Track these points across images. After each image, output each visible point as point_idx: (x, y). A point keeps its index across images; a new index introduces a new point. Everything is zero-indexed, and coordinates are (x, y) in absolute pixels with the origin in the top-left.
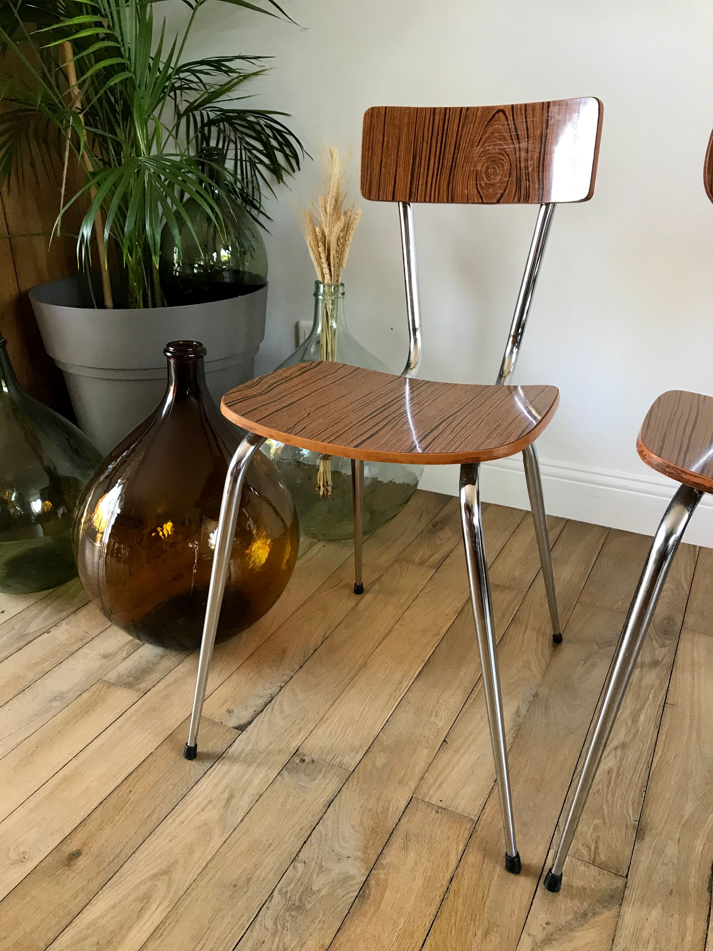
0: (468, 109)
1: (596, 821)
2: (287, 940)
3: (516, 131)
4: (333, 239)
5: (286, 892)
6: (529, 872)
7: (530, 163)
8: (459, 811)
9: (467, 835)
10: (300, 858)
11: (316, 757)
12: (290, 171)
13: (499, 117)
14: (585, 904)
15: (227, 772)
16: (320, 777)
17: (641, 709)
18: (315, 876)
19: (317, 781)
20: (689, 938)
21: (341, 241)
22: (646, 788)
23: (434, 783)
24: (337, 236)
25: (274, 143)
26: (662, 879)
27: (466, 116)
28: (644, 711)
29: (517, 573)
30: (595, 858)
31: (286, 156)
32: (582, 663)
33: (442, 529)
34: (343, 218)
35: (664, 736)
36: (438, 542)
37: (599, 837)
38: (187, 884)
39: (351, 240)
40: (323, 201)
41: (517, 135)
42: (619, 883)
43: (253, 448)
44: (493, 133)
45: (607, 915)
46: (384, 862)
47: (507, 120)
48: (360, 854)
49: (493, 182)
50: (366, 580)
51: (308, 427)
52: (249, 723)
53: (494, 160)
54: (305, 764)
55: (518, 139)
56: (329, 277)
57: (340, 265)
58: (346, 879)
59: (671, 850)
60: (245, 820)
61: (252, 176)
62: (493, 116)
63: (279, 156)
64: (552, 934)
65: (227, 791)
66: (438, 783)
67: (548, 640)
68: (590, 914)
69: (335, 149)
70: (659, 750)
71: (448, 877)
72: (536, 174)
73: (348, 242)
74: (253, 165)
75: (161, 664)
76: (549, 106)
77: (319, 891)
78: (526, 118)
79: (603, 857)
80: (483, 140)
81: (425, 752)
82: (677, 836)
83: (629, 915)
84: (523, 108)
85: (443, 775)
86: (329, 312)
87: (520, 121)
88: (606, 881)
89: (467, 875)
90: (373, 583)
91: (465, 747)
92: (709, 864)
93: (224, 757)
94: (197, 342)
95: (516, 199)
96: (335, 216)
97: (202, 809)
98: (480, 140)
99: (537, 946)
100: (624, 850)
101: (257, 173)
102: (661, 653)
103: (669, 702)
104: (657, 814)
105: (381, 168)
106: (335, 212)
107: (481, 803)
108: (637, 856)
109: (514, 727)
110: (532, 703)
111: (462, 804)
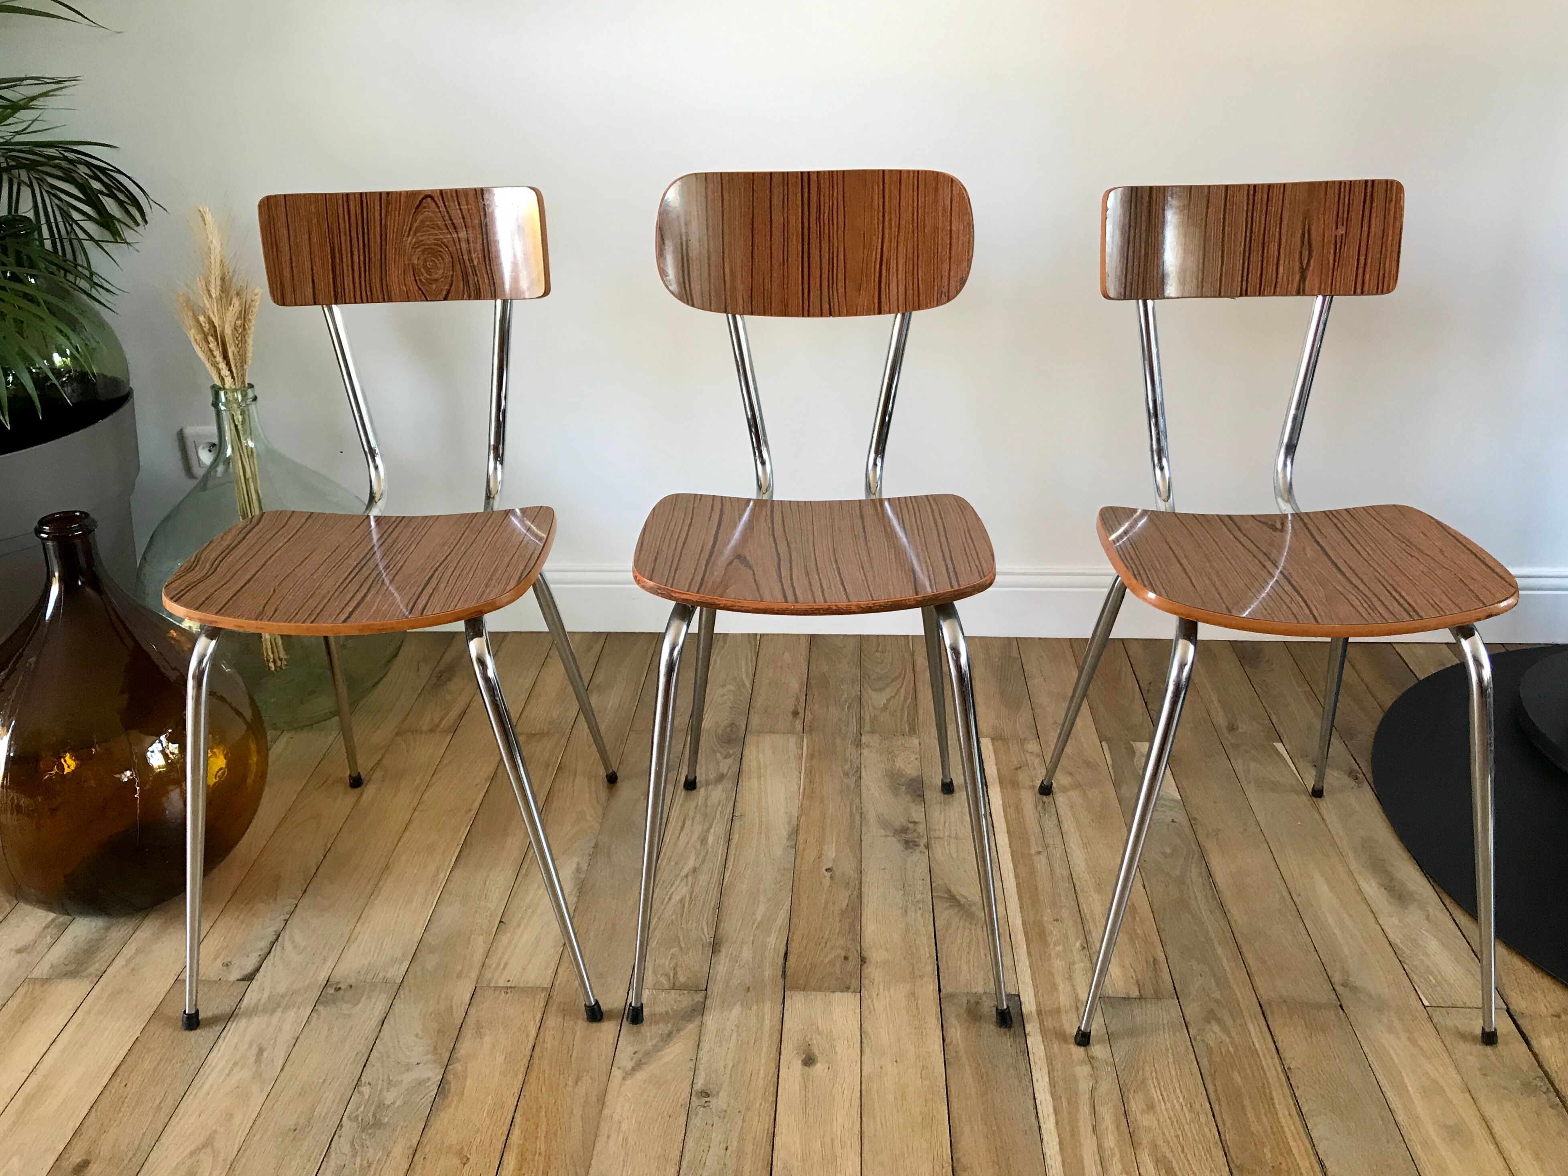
0: (388, 193)
1: (672, 951)
2: (369, 1155)
3: (451, 220)
4: (228, 331)
5: (357, 1117)
6: (611, 1015)
7: (473, 255)
8: (531, 984)
9: (542, 1004)
10: (363, 1082)
11: (352, 981)
12: (131, 223)
13: (428, 203)
14: (670, 1025)
15: (246, 1029)
16: (363, 999)
17: (708, 830)
18: (385, 1093)
19: (360, 1005)
20: (767, 1022)
21: (240, 331)
22: (719, 906)
23: (498, 966)
24: (233, 324)
25: (96, 185)
26: (739, 981)
27: (388, 204)
28: (712, 831)
29: (555, 714)
30: (674, 984)
31: (121, 203)
33: (449, 680)
34: (236, 302)
35: (734, 851)
36: (448, 697)
37: (676, 965)
38: (237, 1146)
39: (253, 329)
40: (204, 283)
41: (453, 224)
42: (699, 997)
43: (214, 642)
44: (422, 222)
45: (691, 1027)
46: (458, 1056)
47: (438, 208)
48: (430, 1056)
49: (436, 276)
50: (363, 767)
52: (257, 970)
53: (432, 252)
54: (341, 992)
55: (455, 228)
56: (231, 381)
57: (243, 361)
58: (421, 1083)
59: (747, 954)
60: (286, 1069)
61: (68, 233)
62: (421, 202)
63: (110, 205)
64: (640, 1060)
65: (254, 1047)
66: (502, 964)
67: (602, 783)
68: (675, 1032)
69: (205, 209)
70: (730, 865)
71: (529, 1046)
72: (484, 268)
73: (249, 332)
74: (66, 216)
75: (108, 938)
76: (482, 194)
77: (393, 1103)
78: (459, 204)
79: (682, 979)
80: (413, 229)
81: (481, 939)
82: (751, 938)
83: (711, 1021)
84: (454, 194)
85: (506, 956)
86: (240, 427)
87: (453, 207)
88: (686, 1000)
89: (549, 1039)
90: (373, 769)
91: (525, 921)
92: (782, 954)
93: (237, 1015)
94: (81, 512)
95: (465, 296)
96: (224, 300)
97: (228, 1075)
98: (410, 230)
99: (628, 1074)
100: (702, 967)
101: (74, 226)
102: (726, 765)
103: (736, 814)
104: (731, 926)
105: (292, 267)
106: (223, 295)
107: (552, 970)
108: (715, 969)
109: (576, 886)
110: (593, 856)
111: (533, 977)
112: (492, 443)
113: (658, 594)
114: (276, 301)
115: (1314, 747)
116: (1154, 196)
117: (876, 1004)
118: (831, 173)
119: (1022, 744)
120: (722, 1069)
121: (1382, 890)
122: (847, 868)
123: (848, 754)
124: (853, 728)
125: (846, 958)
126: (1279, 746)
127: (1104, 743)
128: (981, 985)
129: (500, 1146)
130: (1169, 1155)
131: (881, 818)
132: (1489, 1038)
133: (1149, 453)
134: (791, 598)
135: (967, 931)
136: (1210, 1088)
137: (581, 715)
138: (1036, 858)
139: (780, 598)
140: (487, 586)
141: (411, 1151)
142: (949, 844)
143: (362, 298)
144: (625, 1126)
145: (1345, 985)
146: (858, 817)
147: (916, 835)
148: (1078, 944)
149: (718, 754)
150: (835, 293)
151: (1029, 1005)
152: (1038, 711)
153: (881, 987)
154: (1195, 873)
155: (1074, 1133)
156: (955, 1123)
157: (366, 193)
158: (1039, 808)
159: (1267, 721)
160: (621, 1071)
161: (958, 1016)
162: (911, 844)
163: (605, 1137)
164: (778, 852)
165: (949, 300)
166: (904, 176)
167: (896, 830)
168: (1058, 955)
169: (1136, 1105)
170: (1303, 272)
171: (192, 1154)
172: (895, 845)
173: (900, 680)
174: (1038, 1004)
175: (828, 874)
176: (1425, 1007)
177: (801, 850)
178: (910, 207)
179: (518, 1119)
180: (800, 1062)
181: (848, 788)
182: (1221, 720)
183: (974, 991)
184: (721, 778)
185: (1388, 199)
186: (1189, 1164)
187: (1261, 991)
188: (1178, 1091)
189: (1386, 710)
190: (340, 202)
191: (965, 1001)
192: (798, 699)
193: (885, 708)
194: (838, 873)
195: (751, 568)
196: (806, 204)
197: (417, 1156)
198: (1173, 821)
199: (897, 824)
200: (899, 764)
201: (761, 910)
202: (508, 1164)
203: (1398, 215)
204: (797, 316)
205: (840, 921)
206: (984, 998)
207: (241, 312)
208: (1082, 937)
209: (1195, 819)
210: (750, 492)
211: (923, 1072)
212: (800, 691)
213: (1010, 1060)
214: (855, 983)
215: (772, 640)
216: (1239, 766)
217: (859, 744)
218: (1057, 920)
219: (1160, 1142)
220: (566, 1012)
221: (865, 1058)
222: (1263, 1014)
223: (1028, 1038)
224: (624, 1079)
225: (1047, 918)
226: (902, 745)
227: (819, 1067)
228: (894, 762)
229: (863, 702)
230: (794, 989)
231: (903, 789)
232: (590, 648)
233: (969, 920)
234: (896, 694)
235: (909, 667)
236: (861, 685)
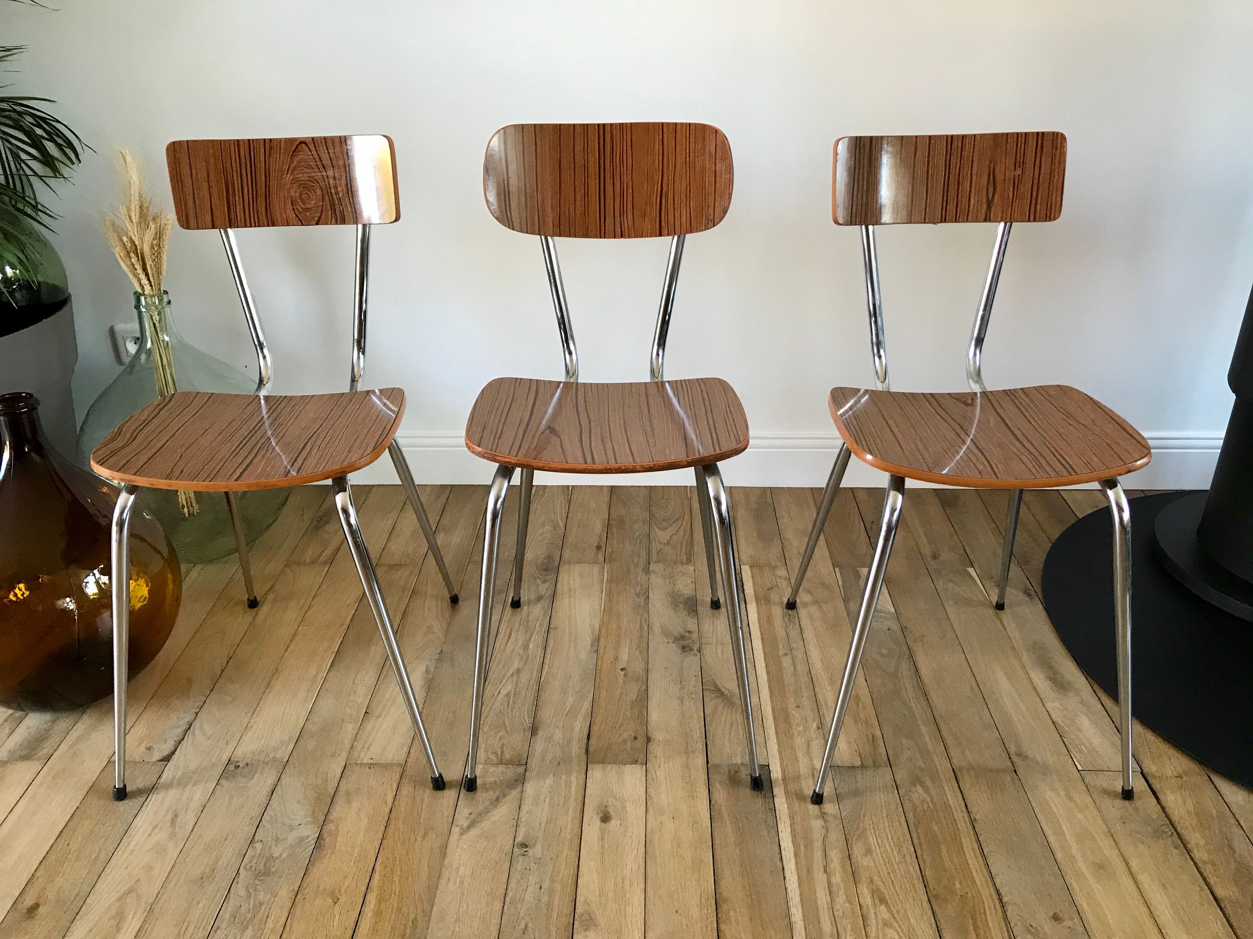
0: (271, 140)
1: (500, 734)
2: (261, 897)
3: (321, 161)
4: (146, 249)
5: (251, 866)
6: (452, 785)
7: (339, 189)
8: (389, 761)
9: (398, 776)
10: (256, 840)
11: (249, 761)
12: (67, 162)
13: (302, 147)
14: (497, 792)
15: (164, 799)
16: (257, 775)
17: (529, 639)
18: (273, 847)
19: (255, 779)
20: (573, 787)
21: (156, 249)
22: (537, 698)
23: (363, 747)
24: (150, 243)
25: (39, 131)
26: (552, 757)
27: (271, 148)
28: (533, 639)
29: (410, 550)
30: (501, 759)
31: (59, 146)
33: (327, 522)
34: (152, 225)
35: (550, 654)
36: (326, 536)
37: (503, 745)
38: (156, 892)
39: (167, 247)
40: (125, 210)
41: (323, 164)
42: (521, 770)
43: (133, 497)
44: (298, 162)
45: (514, 794)
46: (331, 818)
47: (311, 151)
48: (309, 819)
49: (309, 206)
50: (258, 592)
51: (185, 470)
52: (173, 753)
53: (306, 187)
54: (240, 768)
55: (324, 168)
56: (150, 288)
57: (159, 273)
58: (302, 839)
59: (558, 735)
60: (195, 830)
61: (18, 170)
62: (297, 147)
63: (51, 147)
64: (474, 820)
65: (170, 813)
66: (366, 746)
67: (447, 603)
68: (501, 797)
69: (126, 152)
70: (546, 665)
71: (387, 810)
72: (347, 199)
73: (163, 249)
74: (16, 157)
75: (55, 728)
76: (346, 141)
77: (280, 856)
78: (327, 149)
79: (507, 756)
80: (291, 169)
81: (351, 725)
82: (562, 724)
83: (530, 788)
84: (323, 141)
85: (370, 739)
86: (157, 325)
87: (322, 151)
88: (511, 772)
89: (403, 803)
90: (267, 593)
91: (385, 712)
92: (586, 735)
93: (157, 788)
94: (26, 393)
95: (333, 222)
96: (143, 224)
97: (150, 835)
98: (288, 169)
99: (464, 831)
100: (523, 746)
101: (23, 165)
102: (544, 589)
103: (551, 626)
104: (546, 714)
105: (194, 198)
106: (142, 220)
107: (406, 749)
108: (533, 747)
109: (425, 684)
110: (439, 660)
111: (391, 756)
112: (356, 337)
113: (484, 457)
114: (182, 226)
115: (997, 572)
116: (874, 144)
117: (658, 773)
118: (621, 125)
119: (773, 570)
120: (538, 826)
121: (1048, 681)
122: (637, 667)
123: (639, 579)
124: (643, 558)
125: (635, 738)
126: (971, 570)
127: (837, 569)
128: (739, 758)
129: (364, 888)
130: (882, 888)
131: (665, 628)
132: (1128, 795)
133: (870, 346)
134: (589, 459)
135: (729, 716)
136: (914, 835)
137: (430, 552)
138: (783, 659)
139: (581, 460)
140: (349, 452)
141: (294, 893)
142: (716, 649)
143: (251, 223)
144: (462, 871)
145: (1019, 755)
146: (646, 628)
147: (691, 642)
148: (815, 725)
149: (538, 580)
150: (625, 220)
151: (776, 773)
152: (786, 544)
153: (662, 760)
154: (905, 668)
155: (809, 871)
156: (718, 865)
157: (253, 140)
158: (786, 620)
159: (963, 552)
160: (459, 828)
161: (721, 782)
162: (686, 649)
163: (446, 880)
164: (583, 655)
165: (714, 225)
166: (679, 127)
167: (675, 638)
168: (799, 733)
169: (857, 850)
170: (989, 204)
171: (119, 899)
172: (674, 649)
173: (680, 521)
174: (783, 771)
175: (622, 673)
176: (1079, 771)
177: (601, 653)
178: (684, 152)
179: (378, 868)
180: (599, 819)
181: (639, 606)
182: (927, 551)
183: (734, 762)
184: (540, 598)
185: (1054, 146)
186: (898, 894)
187: (954, 761)
188: (890, 838)
189: (1054, 541)
190: (232, 147)
191: (727, 771)
192: (600, 537)
193: (668, 543)
194: (630, 670)
195: (559, 437)
196: (602, 150)
197: (299, 897)
198: (889, 629)
199: (676, 634)
200: (679, 586)
201: (571, 700)
202: (370, 902)
203: (1062, 160)
204: (596, 237)
205: (631, 709)
206: (742, 768)
207: (156, 233)
208: (817, 719)
209: (906, 627)
210: (561, 377)
211: (694, 826)
212: (603, 530)
213: (760, 815)
214: (642, 757)
215: (581, 490)
216: (940, 585)
217: (647, 571)
218: (799, 707)
219: (876, 878)
220: (417, 783)
221: (649, 816)
222: (956, 777)
223: (775, 798)
224: (461, 834)
225: (791, 706)
226: (681, 571)
227: (613, 823)
228: (674, 585)
229: (651, 538)
230: (595, 762)
231: (681, 606)
232: (437, 498)
233: (731, 707)
234: (677, 532)
235: (687, 511)
236: (650, 525)
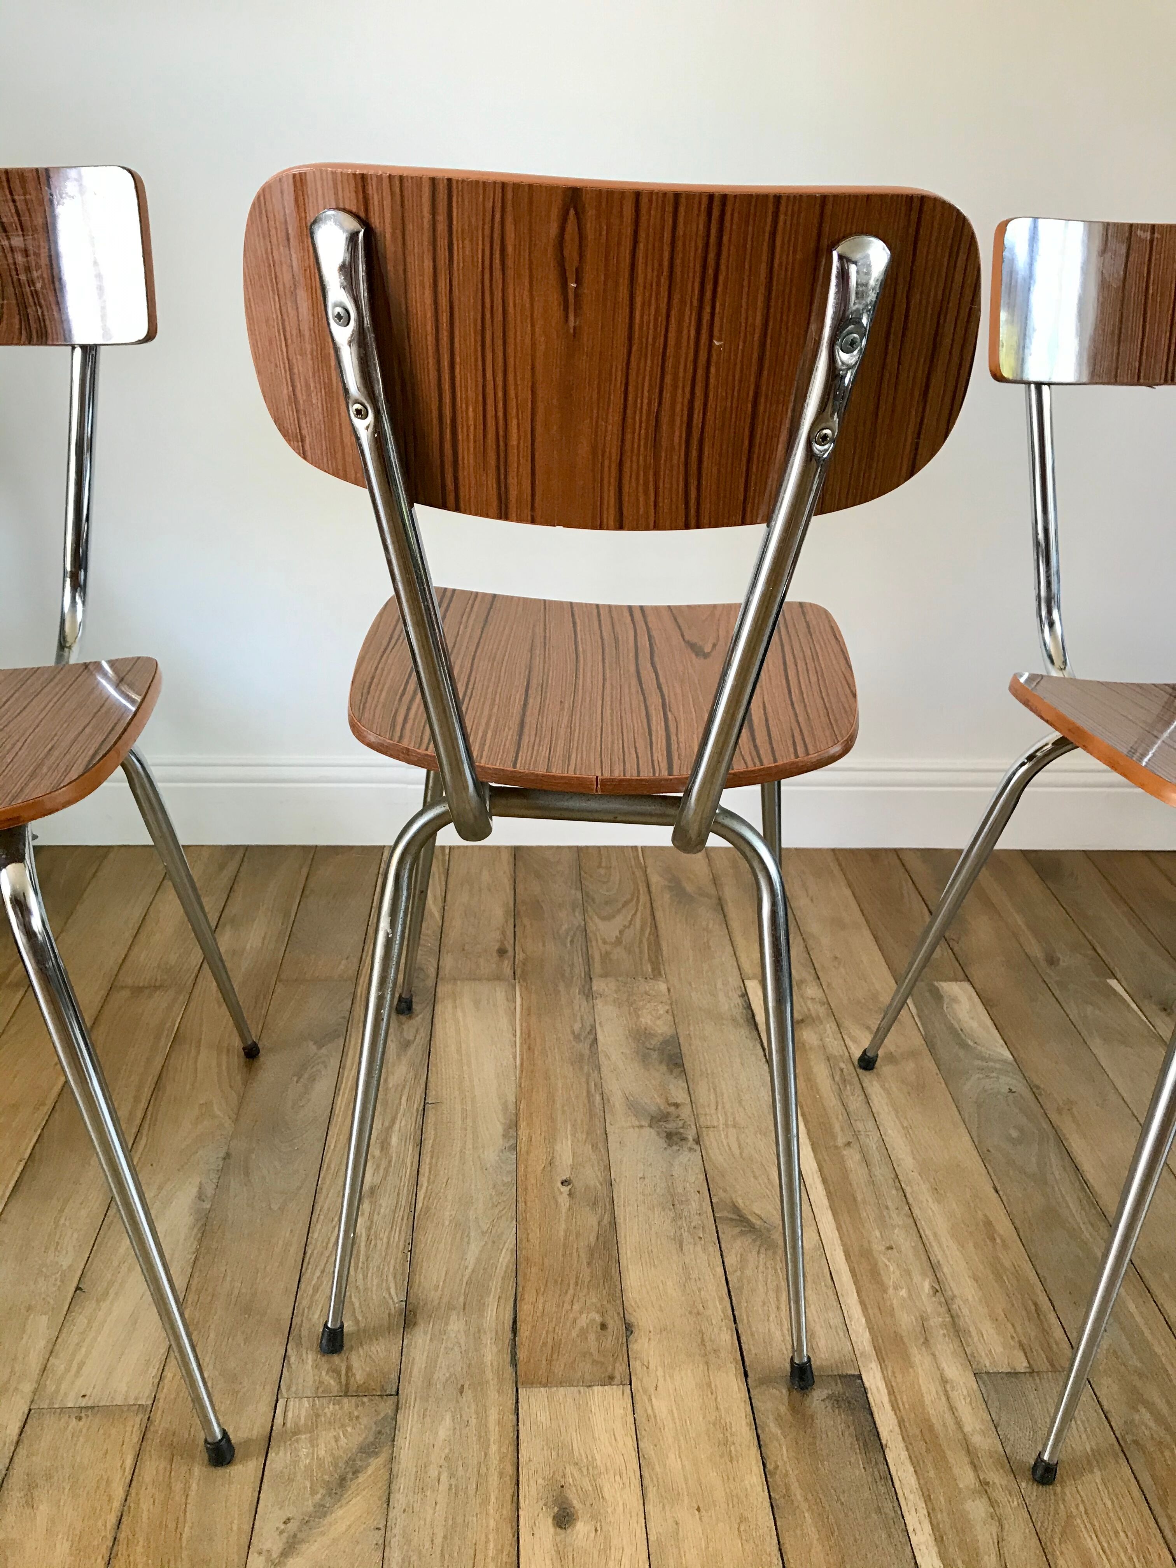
7: (35, 274)
8: (119, 1401)
9: (136, 1438)
17: (391, 1126)
20: (494, 1447)
22: (411, 1247)
23: (68, 1368)
26: (447, 1375)
28: (396, 1127)
29: (173, 958)
30: (347, 1384)
32: (295, 1079)
35: (429, 1155)
41: (2, 224)
42: (386, 1407)
45: (376, 1463)
55: (5, 231)
59: (456, 1325)
64: (295, 1536)
66: (75, 1367)
67: (237, 1059)
68: (350, 1476)
70: (423, 1180)
71: (112, 1519)
72: (51, 294)
76: (48, 178)
78: (11, 194)
79: (359, 1377)
81: (44, 1319)
83: (407, 1450)
85: (84, 1348)
88: (367, 1415)
89: (145, 1505)
91: (117, 1285)
92: (508, 1325)
95: (23, 337)
99: (275, 1565)
100: (389, 1353)
103: (429, 1100)
104: (430, 1278)
107: (154, 1371)
108: (408, 1354)
109: (197, 1220)
110: (223, 1172)
111: (123, 1387)
112: (69, 568)
117: (657, 1407)
120: (428, 1545)
122: (591, 1176)
123: (577, 1008)
124: (580, 969)
125: (603, 1326)
126: (1113, 983)
131: (631, 1098)
133: (1036, 603)
135: (771, 1271)
136: (1163, 1521)
137: (205, 965)
138: (845, 1152)
142: (727, 1137)
146: (598, 1098)
147: (680, 1124)
148: (929, 1287)
151: (877, 1392)
152: (811, 943)
153: (660, 1373)
154: (1055, 1164)
158: (838, 1078)
159: (1093, 952)
160: (262, 1558)
161: (781, 1421)
162: (675, 1138)
164: (491, 1155)
167: (652, 1118)
168: (902, 1302)
172: (652, 1140)
173: (634, 906)
174: (893, 1391)
175: (565, 1189)
177: (523, 1152)
180: (550, 1520)
181: (581, 1055)
182: (1036, 951)
184: (405, 1047)
188: (1122, 1534)
192: (503, 933)
193: (618, 942)
194: (578, 1184)
198: (1012, 1092)
199: (653, 1109)
200: (646, 1020)
201: (473, 1251)
205: (589, 1264)
208: (930, 1272)
209: (1038, 1087)
211: (742, 1529)
212: (506, 922)
213: (869, 1497)
214: (620, 1369)
215: (465, 855)
216: (1073, 1009)
217: (589, 994)
218: (890, 1248)
220: (174, 1450)
221: (650, 1507)
223: (887, 1451)
225: (877, 1247)
226: (646, 993)
227: (582, 1528)
228: (638, 1017)
229: (590, 935)
230: (531, 1384)
231: (655, 1055)
232: (222, 867)
233: (770, 1253)
234: (630, 924)
235: (643, 889)
236: (584, 911)
